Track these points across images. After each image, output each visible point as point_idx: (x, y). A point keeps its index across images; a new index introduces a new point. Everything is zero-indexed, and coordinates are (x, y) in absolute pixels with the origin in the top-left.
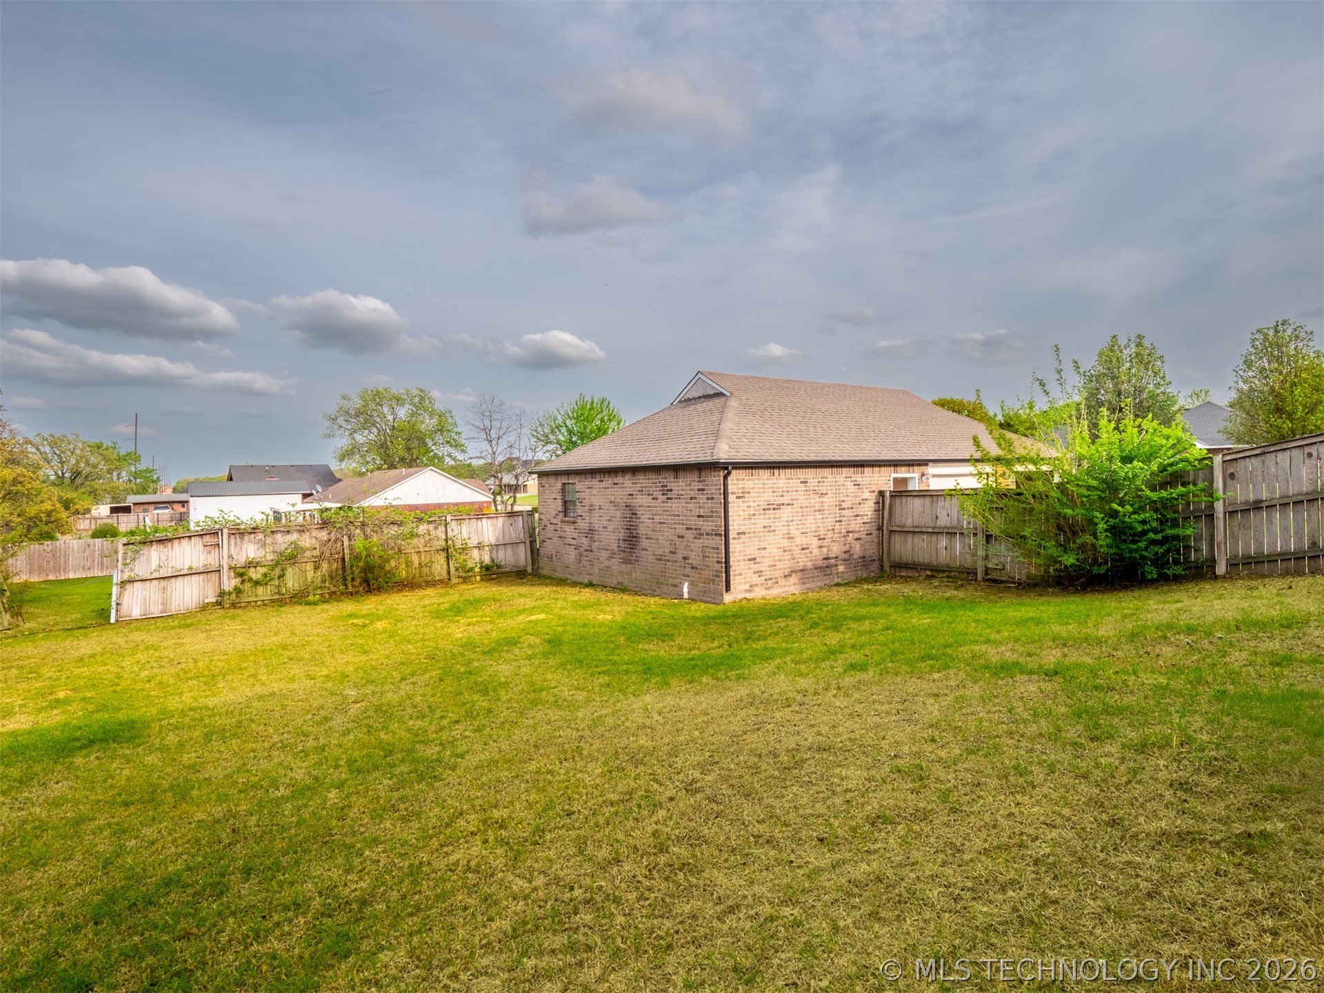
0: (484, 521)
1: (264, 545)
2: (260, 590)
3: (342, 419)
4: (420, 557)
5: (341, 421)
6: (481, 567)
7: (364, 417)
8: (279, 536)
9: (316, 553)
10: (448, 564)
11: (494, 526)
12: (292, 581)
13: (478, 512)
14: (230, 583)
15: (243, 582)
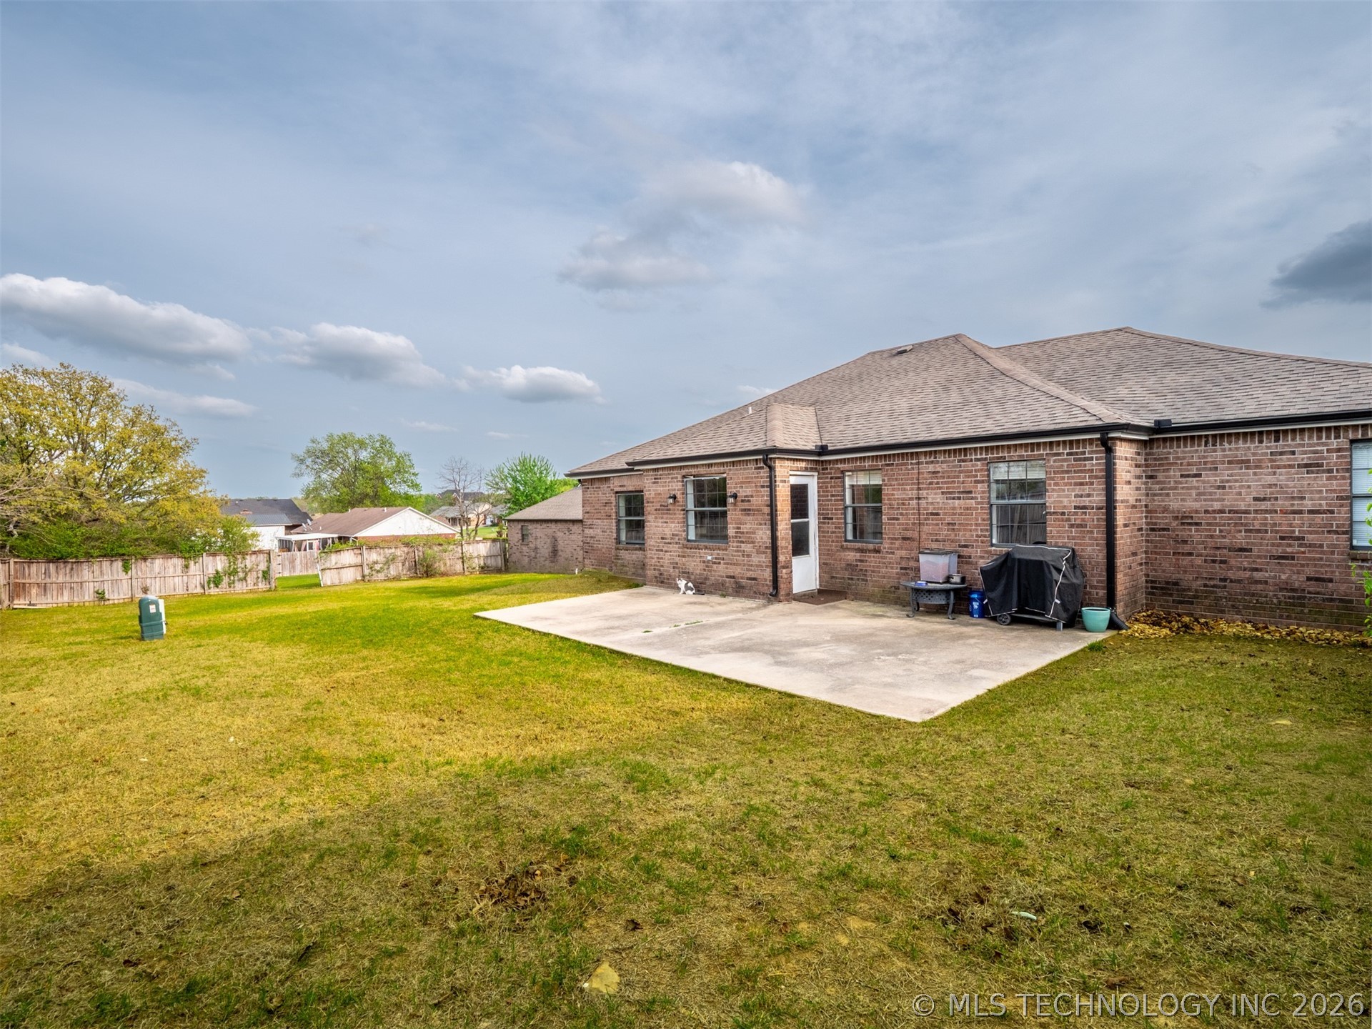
1: (380, 554)
3: (310, 460)
4: (450, 562)
6: (480, 567)
7: (328, 457)
8: (386, 550)
9: (403, 558)
10: (463, 565)
11: (485, 547)
12: (393, 571)
15: (372, 571)
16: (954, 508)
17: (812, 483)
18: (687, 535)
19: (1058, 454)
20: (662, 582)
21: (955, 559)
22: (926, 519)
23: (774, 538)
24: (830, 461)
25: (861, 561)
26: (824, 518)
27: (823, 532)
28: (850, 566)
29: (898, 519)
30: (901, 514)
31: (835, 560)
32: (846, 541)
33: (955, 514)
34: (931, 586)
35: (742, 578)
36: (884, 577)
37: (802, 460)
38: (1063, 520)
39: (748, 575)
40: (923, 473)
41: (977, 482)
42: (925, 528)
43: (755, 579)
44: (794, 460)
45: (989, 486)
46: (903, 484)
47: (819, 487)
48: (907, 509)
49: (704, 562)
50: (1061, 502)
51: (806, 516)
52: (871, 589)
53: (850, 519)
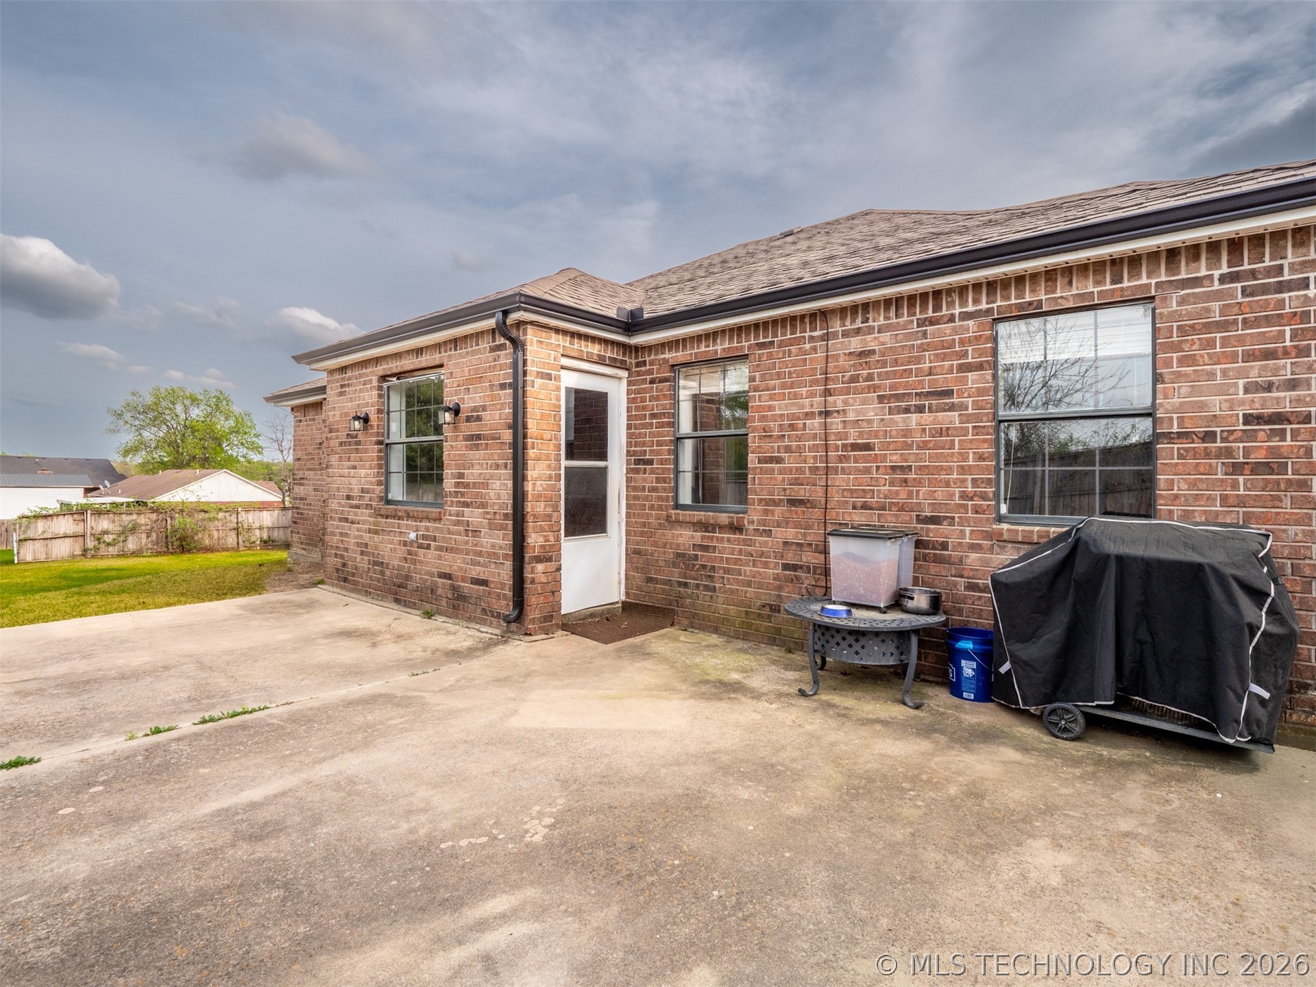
0: (265, 512)
1: (114, 522)
2: (111, 549)
3: (129, 415)
4: (219, 533)
5: (127, 416)
6: (261, 541)
7: (154, 413)
8: (124, 516)
9: (148, 527)
10: (238, 538)
11: (271, 515)
12: (131, 544)
13: (263, 506)
14: (90, 544)
15: (99, 543)
16: (907, 433)
17: (617, 391)
18: (387, 490)
19: (1196, 282)
20: (345, 580)
21: (910, 550)
22: (841, 459)
23: (519, 496)
24: (649, 348)
25: (705, 548)
26: (638, 462)
27: (635, 489)
28: (683, 559)
29: (779, 460)
30: (788, 449)
31: (655, 544)
32: (677, 506)
33: (910, 447)
34: (862, 619)
35: (464, 580)
36: (749, 584)
37: (594, 339)
38: (1207, 454)
39: (474, 574)
40: (836, 358)
41: (964, 368)
42: (839, 480)
43: (484, 583)
44: (574, 335)
45: (995, 377)
46: (792, 386)
47: (630, 401)
48: (799, 438)
49: (405, 543)
50: (1202, 406)
51: (603, 456)
52: (721, 607)
53: (687, 461)
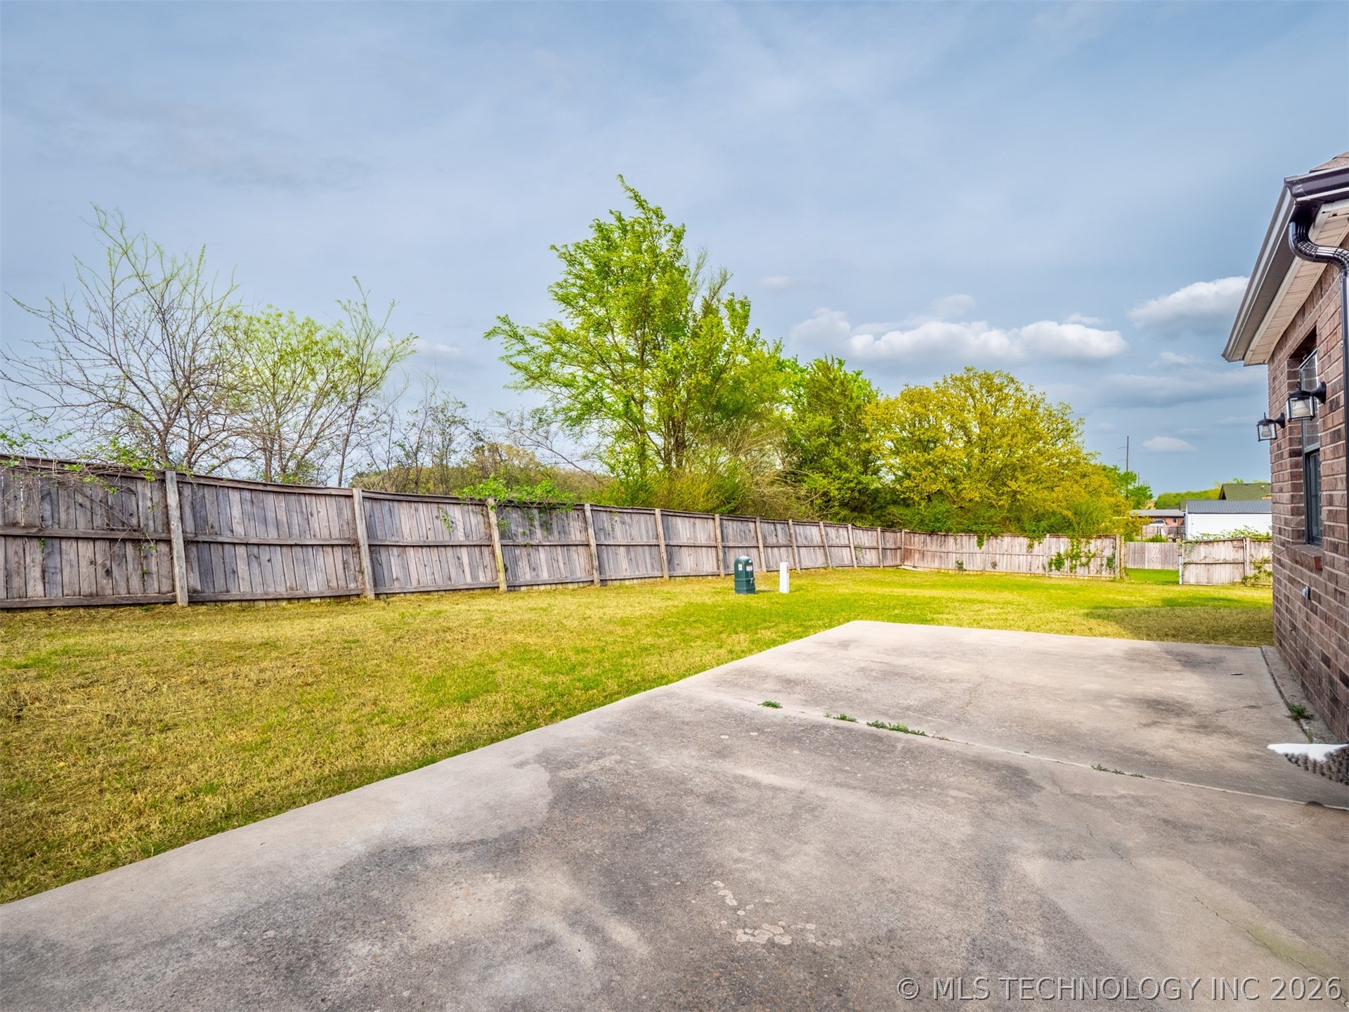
14: (1250, 572)
15: (1260, 572)
18: (1309, 522)
49: (1305, 602)
